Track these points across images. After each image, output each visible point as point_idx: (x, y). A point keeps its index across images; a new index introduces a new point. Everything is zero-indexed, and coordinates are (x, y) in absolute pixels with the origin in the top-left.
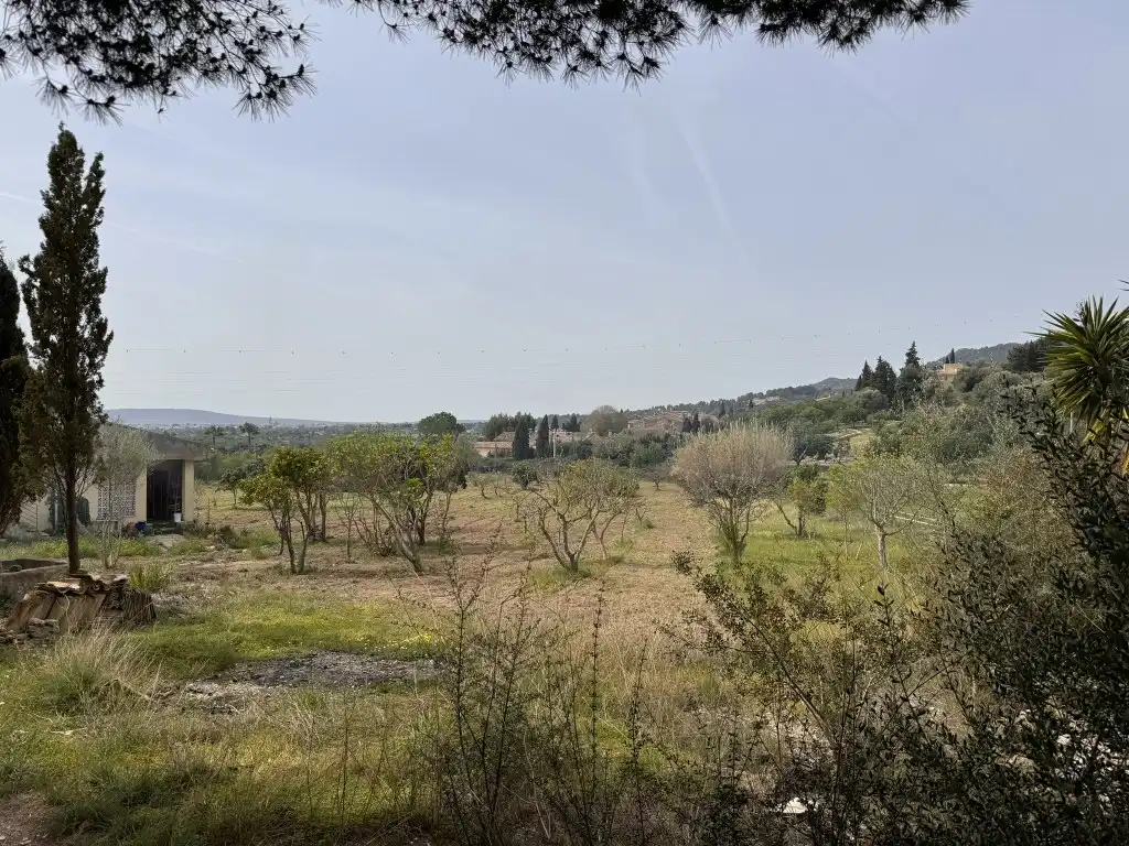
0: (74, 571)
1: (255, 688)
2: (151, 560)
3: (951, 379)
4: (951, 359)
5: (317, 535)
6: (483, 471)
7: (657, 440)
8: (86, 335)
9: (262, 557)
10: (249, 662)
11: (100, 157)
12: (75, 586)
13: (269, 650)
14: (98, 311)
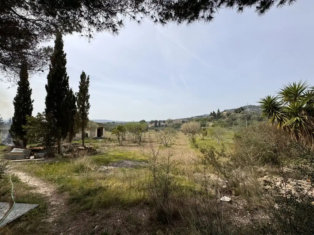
0: (83, 145)
1: (113, 168)
2: (97, 143)
3: (225, 114)
4: (225, 111)
5: (124, 139)
6: (150, 129)
7: (178, 124)
8: (86, 105)
9: (115, 143)
10: (112, 162)
11: (89, 76)
12: (83, 148)
13: (115, 160)
14: (88, 102)
